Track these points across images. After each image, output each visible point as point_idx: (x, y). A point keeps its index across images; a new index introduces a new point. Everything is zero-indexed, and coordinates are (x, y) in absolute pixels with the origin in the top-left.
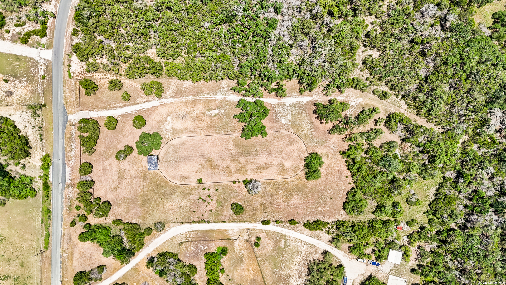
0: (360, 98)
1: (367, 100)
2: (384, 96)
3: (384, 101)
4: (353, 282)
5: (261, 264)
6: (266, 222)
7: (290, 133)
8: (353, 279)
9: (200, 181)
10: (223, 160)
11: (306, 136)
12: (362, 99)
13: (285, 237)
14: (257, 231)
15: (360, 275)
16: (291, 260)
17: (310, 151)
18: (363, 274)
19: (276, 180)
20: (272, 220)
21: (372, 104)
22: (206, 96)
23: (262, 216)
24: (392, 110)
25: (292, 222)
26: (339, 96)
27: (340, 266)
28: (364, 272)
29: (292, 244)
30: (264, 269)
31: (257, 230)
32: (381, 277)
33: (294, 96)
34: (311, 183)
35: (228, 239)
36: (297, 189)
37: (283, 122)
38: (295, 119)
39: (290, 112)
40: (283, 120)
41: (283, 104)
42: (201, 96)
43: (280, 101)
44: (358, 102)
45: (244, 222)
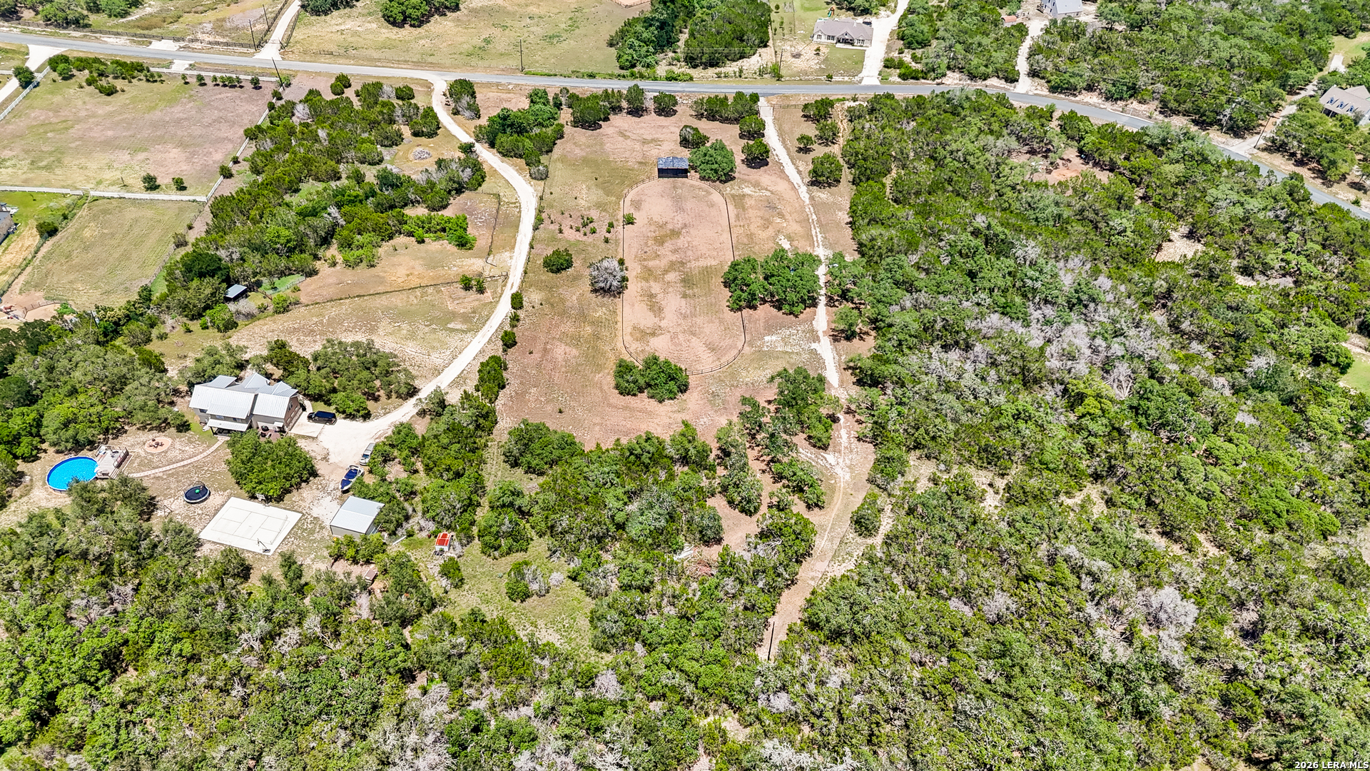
0: (849, 475)
1: (844, 488)
2: (863, 525)
3: (846, 526)
4: (310, 437)
5: (418, 293)
6: (517, 302)
7: (740, 347)
8: (320, 438)
9: (630, 221)
10: (675, 251)
11: (733, 375)
12: (848, 477)
13: (476, 330)
14: (499, 290)
15: (325, 452)
16: (412, 336)
17: (692, 381)
18: (325, 459)
19: (619, 324)
20: (521, 313)
21: (835, 498)
22: (819, 236)
23: (533, 297)
24: (821, 543)
25: (509, 342)
26: (849, 433)
27: (367, 416)
28: (330, 461)
29: (454, 341)
30: (403, 296)
31: (503, 291)
32: (304, 495)
33: (837, 358)
34: (608, 380)
35: (490, 251)
36: (593, 357)
37: (767, 338)
38: (778, 358)
39: (797, 349)
40: (774, 338)
41: (816, 339)
42: (818, 230)
43: (820, 334)
44: (838, 470)
45: (526, 273)
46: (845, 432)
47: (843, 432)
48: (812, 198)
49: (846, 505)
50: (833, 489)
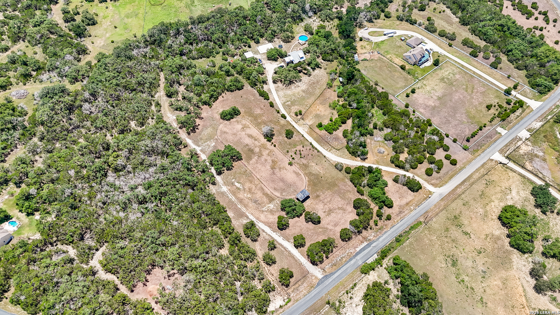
1: (167, 112)
5: (309, 106)
6: (284, 117)
7: (218, 137)
9: (290, 164)
10: (266, 160)
11: (214, 128)
12: (168, 115)
13: (283, 105)
16: (293, 95)
17: (221, 121)
18: (271, 63)
19: (254, 126)
20: (279, 115)
21: (168, 108)
22: (230, 197)
23: (282, 121)
24: (165, 98)
25: (272, 106)
27: (275, 73)
28: (269, 63)
29: (284, 99)
30: (310, 103)
31: (292, 118)
32: (265, 56)
33: (192, 148)
35: (311, 128)
36: (251, 114)
37: (214, 144)
38: (207, 139)
39: (204, 144)
40: (212, 145)
41: (201, 151)
42: (233, 200)
43: (201, 153)
44: (171, 115)
45: (293, 127)
46: (175, 125)
47: (176, 126)
48: (248, 218)
49: (164, 109)
50: (170, 110)
